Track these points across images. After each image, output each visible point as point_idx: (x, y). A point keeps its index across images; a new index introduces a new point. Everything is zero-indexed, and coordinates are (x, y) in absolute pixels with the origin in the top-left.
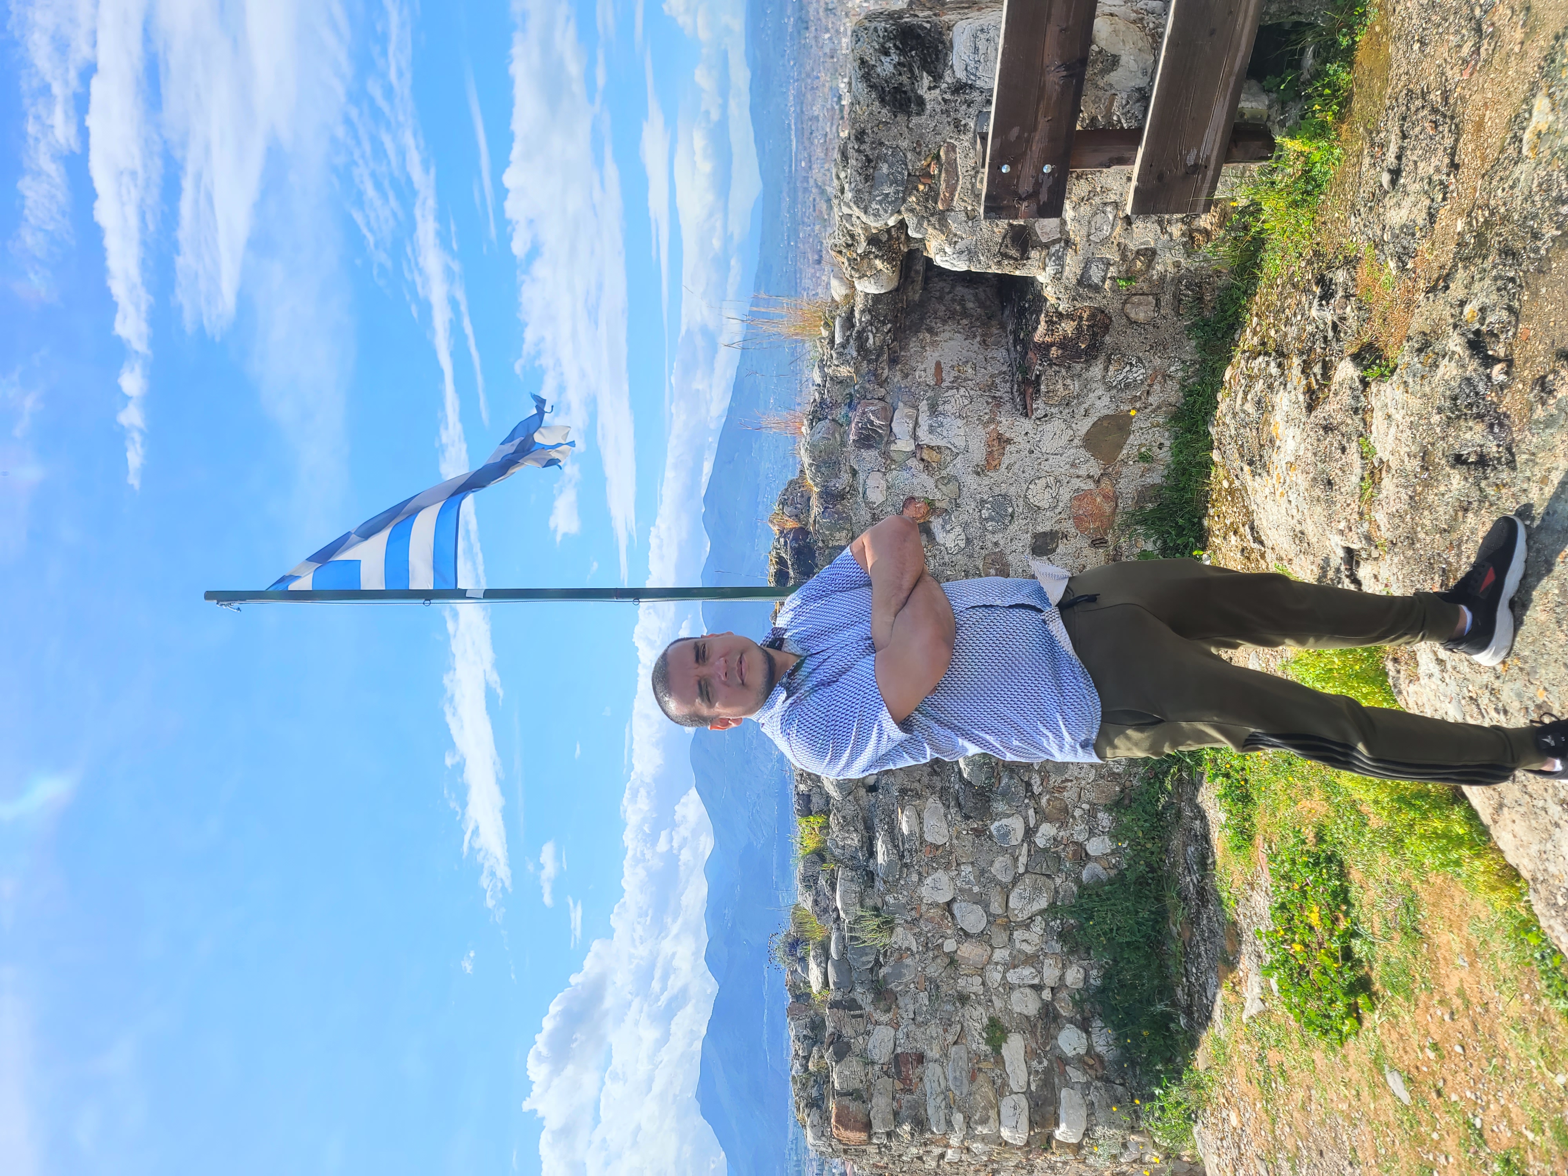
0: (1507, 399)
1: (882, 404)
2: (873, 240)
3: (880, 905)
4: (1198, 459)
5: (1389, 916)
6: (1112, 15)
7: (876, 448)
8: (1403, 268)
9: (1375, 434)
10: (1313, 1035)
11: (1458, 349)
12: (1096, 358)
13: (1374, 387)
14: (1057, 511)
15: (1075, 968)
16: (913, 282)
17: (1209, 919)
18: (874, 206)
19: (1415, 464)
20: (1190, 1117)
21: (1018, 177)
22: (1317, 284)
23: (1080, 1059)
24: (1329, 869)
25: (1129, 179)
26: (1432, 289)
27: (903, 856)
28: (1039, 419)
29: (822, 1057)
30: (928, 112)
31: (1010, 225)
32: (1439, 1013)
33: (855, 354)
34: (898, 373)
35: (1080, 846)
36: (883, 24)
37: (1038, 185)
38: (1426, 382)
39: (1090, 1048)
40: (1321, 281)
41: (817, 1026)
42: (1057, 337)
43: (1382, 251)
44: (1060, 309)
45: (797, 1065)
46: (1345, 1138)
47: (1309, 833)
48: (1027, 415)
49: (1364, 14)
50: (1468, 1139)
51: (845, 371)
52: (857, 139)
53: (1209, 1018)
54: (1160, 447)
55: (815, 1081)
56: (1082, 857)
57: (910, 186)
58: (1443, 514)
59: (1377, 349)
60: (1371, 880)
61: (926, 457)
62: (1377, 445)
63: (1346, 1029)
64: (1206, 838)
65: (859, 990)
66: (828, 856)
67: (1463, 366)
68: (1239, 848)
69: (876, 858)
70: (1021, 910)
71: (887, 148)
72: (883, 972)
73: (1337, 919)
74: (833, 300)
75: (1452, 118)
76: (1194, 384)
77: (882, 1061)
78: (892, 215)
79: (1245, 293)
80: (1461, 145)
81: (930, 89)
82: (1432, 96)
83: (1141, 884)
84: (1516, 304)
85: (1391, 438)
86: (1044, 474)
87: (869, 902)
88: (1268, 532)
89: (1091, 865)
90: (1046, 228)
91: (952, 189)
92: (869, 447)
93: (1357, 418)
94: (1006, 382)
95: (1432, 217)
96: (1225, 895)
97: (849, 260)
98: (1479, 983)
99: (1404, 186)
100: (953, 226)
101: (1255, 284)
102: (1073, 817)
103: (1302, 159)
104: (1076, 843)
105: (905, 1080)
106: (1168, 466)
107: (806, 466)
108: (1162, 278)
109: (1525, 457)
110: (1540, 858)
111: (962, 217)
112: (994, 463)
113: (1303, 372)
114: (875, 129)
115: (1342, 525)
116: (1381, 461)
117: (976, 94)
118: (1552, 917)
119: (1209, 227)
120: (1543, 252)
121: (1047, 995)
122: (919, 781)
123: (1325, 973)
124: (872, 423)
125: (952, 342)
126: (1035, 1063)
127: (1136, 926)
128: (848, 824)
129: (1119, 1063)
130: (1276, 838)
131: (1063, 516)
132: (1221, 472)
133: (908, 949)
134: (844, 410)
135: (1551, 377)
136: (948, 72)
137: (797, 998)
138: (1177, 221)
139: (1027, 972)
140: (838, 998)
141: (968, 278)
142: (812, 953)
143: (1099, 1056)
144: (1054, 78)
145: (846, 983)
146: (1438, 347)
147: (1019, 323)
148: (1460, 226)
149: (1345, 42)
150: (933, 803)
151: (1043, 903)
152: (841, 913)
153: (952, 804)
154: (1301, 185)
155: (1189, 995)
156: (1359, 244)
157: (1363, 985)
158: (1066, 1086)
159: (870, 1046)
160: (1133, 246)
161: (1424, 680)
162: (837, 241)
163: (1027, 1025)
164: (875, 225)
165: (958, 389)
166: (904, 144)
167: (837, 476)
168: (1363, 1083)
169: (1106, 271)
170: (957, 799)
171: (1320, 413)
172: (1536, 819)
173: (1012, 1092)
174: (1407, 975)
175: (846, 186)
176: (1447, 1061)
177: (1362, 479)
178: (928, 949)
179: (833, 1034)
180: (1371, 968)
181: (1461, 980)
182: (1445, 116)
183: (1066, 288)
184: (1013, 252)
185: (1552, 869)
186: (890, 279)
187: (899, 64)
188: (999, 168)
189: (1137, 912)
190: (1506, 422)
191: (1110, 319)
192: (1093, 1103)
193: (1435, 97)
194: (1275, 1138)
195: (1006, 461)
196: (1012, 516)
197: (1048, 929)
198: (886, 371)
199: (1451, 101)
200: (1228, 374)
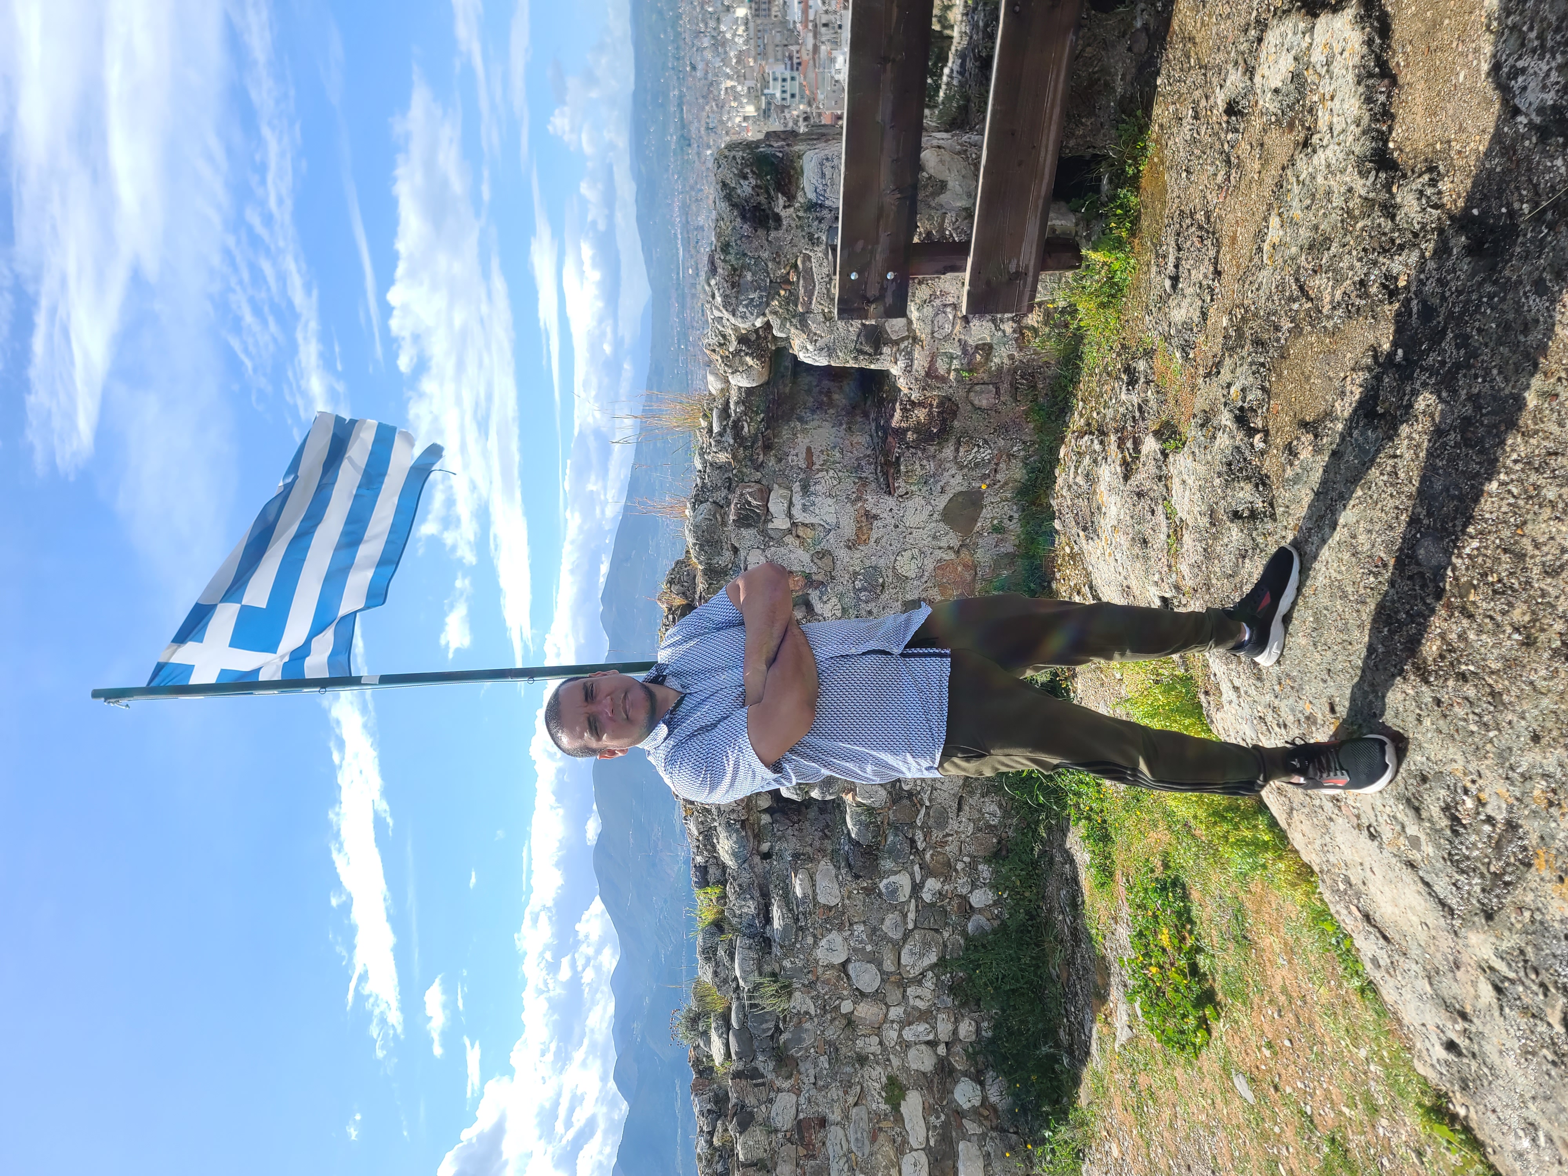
0: (1267, 463)
1: (758, 486)
2: (743, 340)
3: (777, 970)
4: (1043, 528)
5: (1224, 929)
6: (939, 147)
7: (755, 527)
8: (1186, 358)
9: (1175, 498)
10: (1173, 1052)
11: (1228, 423)
12: (947, 440)
13: (1171, 458)
14: (923, 580)
15: (967, 1021)
16: (783, 376)
17: (1082, 957)
18: (741, 309)
19: (1204, 521)
20: (1079, 1155)
21: (866, 284)
22: (1124, 372)
23: (975, 1110)
24: (1174, 892)
25: (963, 284)
26: (1208, 375)
27: (798, 919)
28: (901, 496)
29: (726, 1130)
30: (784, 227)
31: (863, 325)
32: (1270, 1012)
33: (732, 441)
34: (772, 458)
35: (964, 898)
36: (741, 153)
37: (883, 289)
38: (1208, 452)
39: (985, 1099)
40: (1128, 370)
41: (720, 1100)
42: (912, 422)
43: (1170, 344)
44: (913, 398)
45: (702, 1142)
46: (1206, 1149)
47: (1157, 862)
48: (890, 493)
49: (1145, 148)
50: (1302, 1127)
51: (723, 457)
52: (722, 250)
53: (1088, 1053)
54: (1011, 518)
55: (720, 1156)
56: (967, 910)
57: (772, 292)
58: (1228, 561)
59: (1173, 426)
60: (1208, 897)
61: (801, 534)
62: (1177, 507)
63: (1198, 1041)
64: (1075, 880)
65: (761, 1058)
66: (726, 927)
67: (1233, 437)
68: (1103, 885)
69: (772, 924)
70: (913, 966)
71: (750, 258)
72: (783, 1038)
73: (1184, 938)
74: (710, 394)
75: (1214, 233)
76: (1035, 461)
77: (784, 1129)
78: (757, 317)
79: (1071, 381)
80: (1221, 255)
81: (785, 207)
82: (1198, 216)
83: (1022, 932)
84: (1267, 384)
85: (1186, 499)
86: (909, 546)
87: (767, 969)
88: (1103, 589)
89: (975, 917)
90: (895, 326)
91: (810, 294)
92: (748, 526)
93: (1161, 484)
94: (870, 464)
95: (1204, 315)
96: (1094, 931)
97: (722, 357)
98: (1296, 978)
99: (1182, 290)
100: (813, 327)
101: (1078, 374)
102: (956, 870)
103: (1106, 268)
104: (960, 896)
105: (808, 1145)
106: (1018, 536)
107: (690, 545)
108: (1000, 368)
109: (1282, 509)
110: (1322, 851)
111: (820, 318)
112: (864, 538)
113: (1119, 447)
114: (739, 242)
115: (1157, 577)
116: (1182, 520)
117: (825, 212)
118: (1338, 902)
119: (1036, 325)
120: (1283, 341)
121: (942, 1050)
122: (811, 845)
123: (1177, 990)
124: (749, 503)
125: (820, 430)
126: (932, 1119)
127: (1019, 974)
128: (744, 892)
129: (1011, 1111)
130: (1132, 872)
131: (928, 584)
132: (1063, 539)
133: (807, 1013)
134: (724, 493)
135: (1295, 443)
136: (800, 194)
137: (700, 1073)
138: (1008, 319)
139: (922, 1027)
140: (741, 1068)
141: (828, 371)
142: (713, 1025)
143: (994, 1108)
144: (890, 199)
145: (747, 1052)
146: (1215, 423)
147: (879, 412)
148: (1225, 322)
149: (1130, 171)
150: (825, 866)
151: (933, 958)
152: (740, 981)
153: (843, 864)
154: (1106, 289)
155: (1070, 1034)
156: (1153, 338)
157: (1207, 998)
158: (964, 1139)
159: (773, 1114)
160: (972, 342)
161: (1227, 707)
162: (711, 341)
163: (924, 1081)
164: (744, 326)
165: (827, 471)
166: (765, 255)
167: (720, 554)
168: (1217, 1091)
169: (950, 364)
170: (847, 860)
171: (1133, 481)
172: (1316, 817)
173: (912, 1150)
174: (1242, 981)
175: (716, 292)
176: (1279, 1056)
177: (1169, 536)
178: (825, 1012)
179: (736, 1105)
180: (1214, 980)
181: (1283, 978)
182: (1208, 232)
183: (916, 379)
184: (867, 349)
185: (1332, 859)
186: (761, 374)
187: (756, 186)
188: (849, 276)
189: (1020, 959)
190: (1267, 481)
191: (957, 406)
192: (989, 1154)
193: (1200, 216)
194: (1150, 1162)
195: (874, 535)
196: (883, 586)
197: (939, 984)
198: (761, 456)
199: (1212, 220)
200: (1062, 452)
